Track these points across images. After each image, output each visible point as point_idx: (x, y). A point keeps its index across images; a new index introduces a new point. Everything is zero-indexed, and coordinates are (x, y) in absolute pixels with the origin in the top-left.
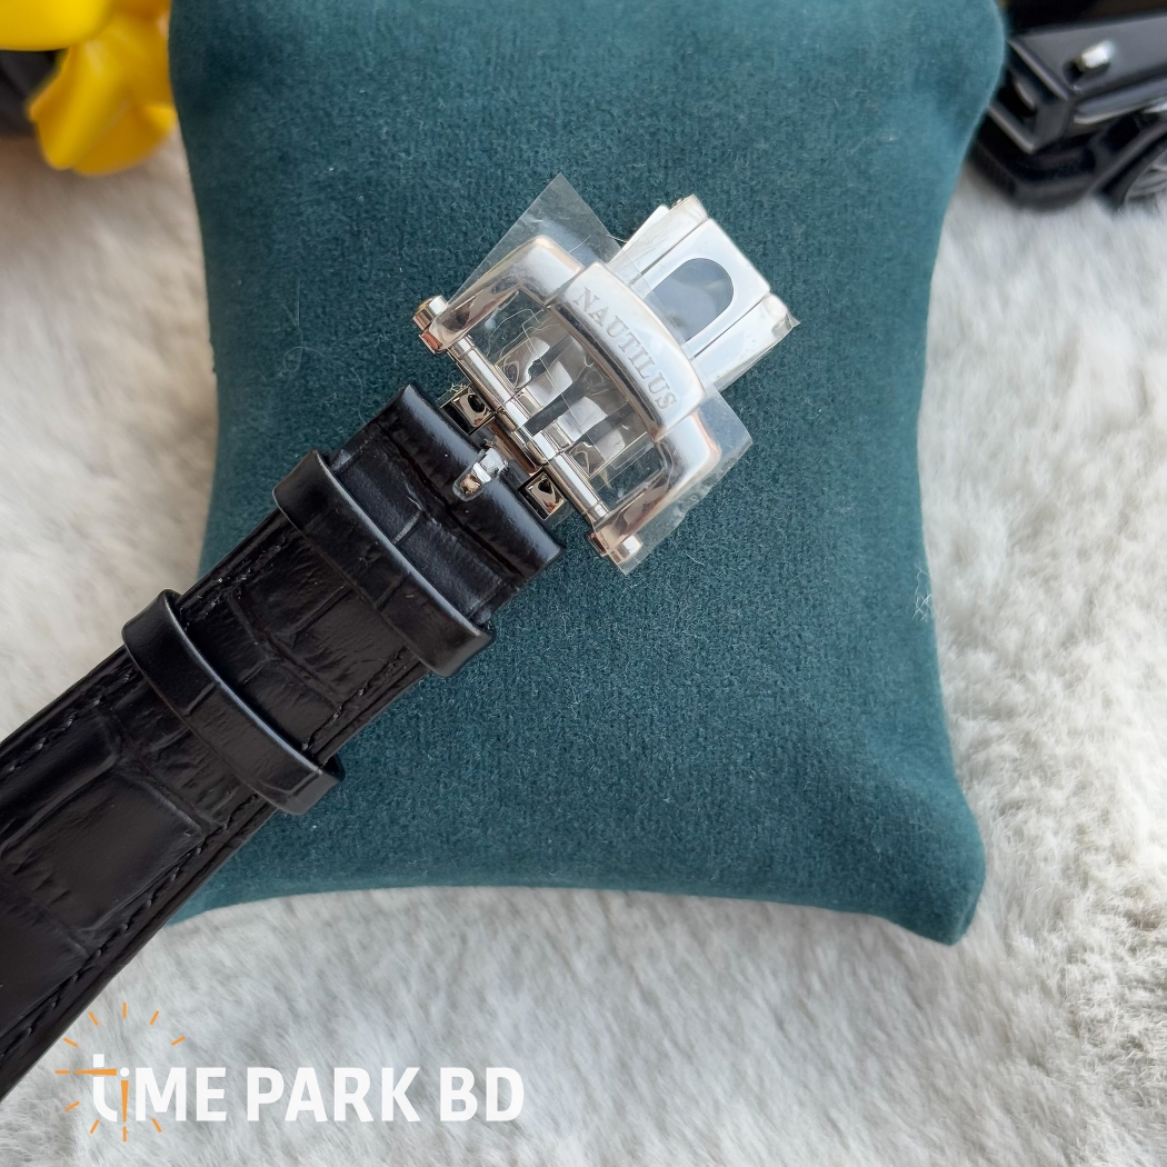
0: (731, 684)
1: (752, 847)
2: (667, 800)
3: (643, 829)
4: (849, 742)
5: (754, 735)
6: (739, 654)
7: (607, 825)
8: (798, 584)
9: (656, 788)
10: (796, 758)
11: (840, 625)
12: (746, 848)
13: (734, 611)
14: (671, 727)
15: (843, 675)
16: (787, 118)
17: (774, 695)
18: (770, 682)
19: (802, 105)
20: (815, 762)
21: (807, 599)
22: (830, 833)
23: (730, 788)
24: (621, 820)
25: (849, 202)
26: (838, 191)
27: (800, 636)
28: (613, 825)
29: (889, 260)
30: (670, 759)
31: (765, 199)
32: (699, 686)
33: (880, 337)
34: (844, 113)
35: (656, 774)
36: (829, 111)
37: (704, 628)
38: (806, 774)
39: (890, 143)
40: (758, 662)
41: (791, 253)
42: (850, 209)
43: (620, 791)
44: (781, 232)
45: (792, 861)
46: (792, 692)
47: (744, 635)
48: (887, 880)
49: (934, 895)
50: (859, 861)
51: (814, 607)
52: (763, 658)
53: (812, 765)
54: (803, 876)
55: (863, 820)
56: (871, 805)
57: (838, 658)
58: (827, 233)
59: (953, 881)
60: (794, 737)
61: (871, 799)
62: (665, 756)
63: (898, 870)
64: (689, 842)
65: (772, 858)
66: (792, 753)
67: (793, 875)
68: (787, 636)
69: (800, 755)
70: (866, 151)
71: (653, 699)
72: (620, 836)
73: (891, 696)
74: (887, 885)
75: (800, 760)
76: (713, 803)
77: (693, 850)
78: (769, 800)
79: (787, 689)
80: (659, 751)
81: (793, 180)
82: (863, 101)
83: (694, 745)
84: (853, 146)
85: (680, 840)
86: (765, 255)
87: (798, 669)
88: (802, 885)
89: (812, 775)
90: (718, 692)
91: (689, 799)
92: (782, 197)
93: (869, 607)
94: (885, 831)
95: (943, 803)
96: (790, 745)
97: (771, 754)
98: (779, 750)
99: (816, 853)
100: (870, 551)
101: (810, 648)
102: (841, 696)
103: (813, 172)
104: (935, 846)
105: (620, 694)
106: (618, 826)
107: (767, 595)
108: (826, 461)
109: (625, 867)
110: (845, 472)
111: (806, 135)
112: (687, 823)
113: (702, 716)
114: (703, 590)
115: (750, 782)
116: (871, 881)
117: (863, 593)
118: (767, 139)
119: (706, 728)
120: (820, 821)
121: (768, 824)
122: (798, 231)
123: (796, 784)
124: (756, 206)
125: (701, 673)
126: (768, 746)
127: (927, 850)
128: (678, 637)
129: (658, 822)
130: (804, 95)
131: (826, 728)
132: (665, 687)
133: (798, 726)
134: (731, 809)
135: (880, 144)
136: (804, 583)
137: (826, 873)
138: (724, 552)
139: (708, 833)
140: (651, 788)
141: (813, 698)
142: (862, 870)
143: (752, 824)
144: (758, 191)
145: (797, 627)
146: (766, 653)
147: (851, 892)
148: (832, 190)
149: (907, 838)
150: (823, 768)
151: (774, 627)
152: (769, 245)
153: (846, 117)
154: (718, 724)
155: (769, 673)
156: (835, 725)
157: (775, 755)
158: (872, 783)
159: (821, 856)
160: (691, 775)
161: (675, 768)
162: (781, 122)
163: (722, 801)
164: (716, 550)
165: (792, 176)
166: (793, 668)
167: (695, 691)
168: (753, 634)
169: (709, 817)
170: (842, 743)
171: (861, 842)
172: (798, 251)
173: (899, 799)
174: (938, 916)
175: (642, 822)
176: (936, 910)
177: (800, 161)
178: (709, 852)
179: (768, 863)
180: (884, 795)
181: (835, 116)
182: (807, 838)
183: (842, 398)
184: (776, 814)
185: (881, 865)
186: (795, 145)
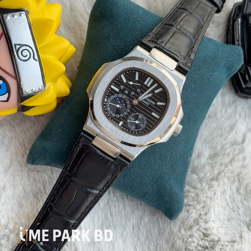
0: (152, 161)
2: (133, 177)
3: (127, 180)
4: (168, 178)
5: (153, 171)
6: (155, 156)
7: (121, 177)
8: (170, 148)
9: (132, 174)
10: (158, 178)
11: (174, 158)
12: (143, 190)
13: (157, 149)
14: (139, 164)
15: (172, 166)
16: (199, 65)
17: (159, 166)
18: (159, 163)
19: (203, 64)
20: (161, 180)
21: (171, 151)
22: (159, 193)
23: (145, 179)
25: (204, 84)
26: (203, 81)
27: (167, 157)
28: (122, 177)
29: (207, 96)
30: (137, 170)
31: (190, 78)
32: (146, 159)
33: (200, 109)
35: (133, 172)
36: (207, 66)
38: (159, 181)
39: (215, 75)
40: (158, 159)
41: (191, 89)
43: (126, 172)
44: (191, 85)
45: (150, 196)
46: (162, 166)
47: (158, 153)
48: (165, 205)
49: (172, 210)
50: (162, 200)
51: (171, 153)
52: (159, 159)
53: (160, 180)
54: (151, 199)
55: (165, 193)
56: (168, 191)
57: (172, 163)
58: (198, 88)
59: (176, 209)
61: (168, 190)
62: (136, 169)
63: (168, 204)
64: (134, 185)
65: (147, 194)
66: (158, 177)
67: (149, 198)
68: (165, 156)
70: (211, 76)
72: (122, 180)
73: (178, 173)
74: (165, 206)
75: (159, 178)
77: (134, 187)
78: (150, 183)
79: (161, 165)
80: (135, 168)
81: (196, 77)
82: (213, 67)
83: (142, 169)
84: (209, 74)
85: (132, 184)
86: (186, 88)
87: (164, 163)
89: (160, 182)
90: (149, 162)
91: (137, 178)
92: (193, 79)
93: (181, 156)
94: (168, 196)
95: (180, 195)
96: (158, 175)
97: (154, 175)
98: (156, 175)
99: (155, 195)
100: (185, 146)
101: (168, 160)
102: (170, 170)
103: (200, 76)
104: (176, 202)
106: (123, 178)
107: (164, 148)
109: (120, 185)
111: (201, 69)
112: (135, 182)
113: (145, 165)
115: (149, 179)
116: (162, 204)
117: (181, 153)
118: (194, 68)
119: (145, 167)
120: (158, 190)
121: (149, 187)
122: (193, 86)
123: (156, 182)
125: (148, 157)
126: (154, 174)
127: (174, 202)
129: (130, 180)
130: (204, 62)
131: (165, 174)
132: (141, 157)
133: (161, 172)
134: (144, 182)
135: (213, 75)
136: (171, 148)
137: (155, 200)
139: (138, 185)
140: (131, 174)
141: (165, 168)
142: (162, 201)
143: (146, 186)
144: (189, 76)
145: (167, 155)
146: (160, 158)
147: (158, 205)
148: (202, 81)
149: (172, 199)
150: (162, 181)
151: (163, 154)
152: (188, 87)
154: (147, 167)
155: (159, 161)
156: (167, 175)
157: (155, 176)
158: (169, 187)
159: (156, 196)
160: (139, 174)
161: (137, 172)
163: (142, 180)
165: (196, 76)
166: (164, 162)
167: (145, 159)
168: (159, 154)
169: (139, 182)
170: (167, 178)
171: (163, 196)
172: (192, 89)
173: (173, 192)
174: (171, 214)
175: (127, 179)
176: (171, 213)
177: (199, 74)
178: (136, 188)
179: (146, 194)
180: (170, 190)
181: (208, 68)
182: (154, 192)
183: (190, 118)
184: (151, 186)
185: (165, 202)
186: (199, 70)
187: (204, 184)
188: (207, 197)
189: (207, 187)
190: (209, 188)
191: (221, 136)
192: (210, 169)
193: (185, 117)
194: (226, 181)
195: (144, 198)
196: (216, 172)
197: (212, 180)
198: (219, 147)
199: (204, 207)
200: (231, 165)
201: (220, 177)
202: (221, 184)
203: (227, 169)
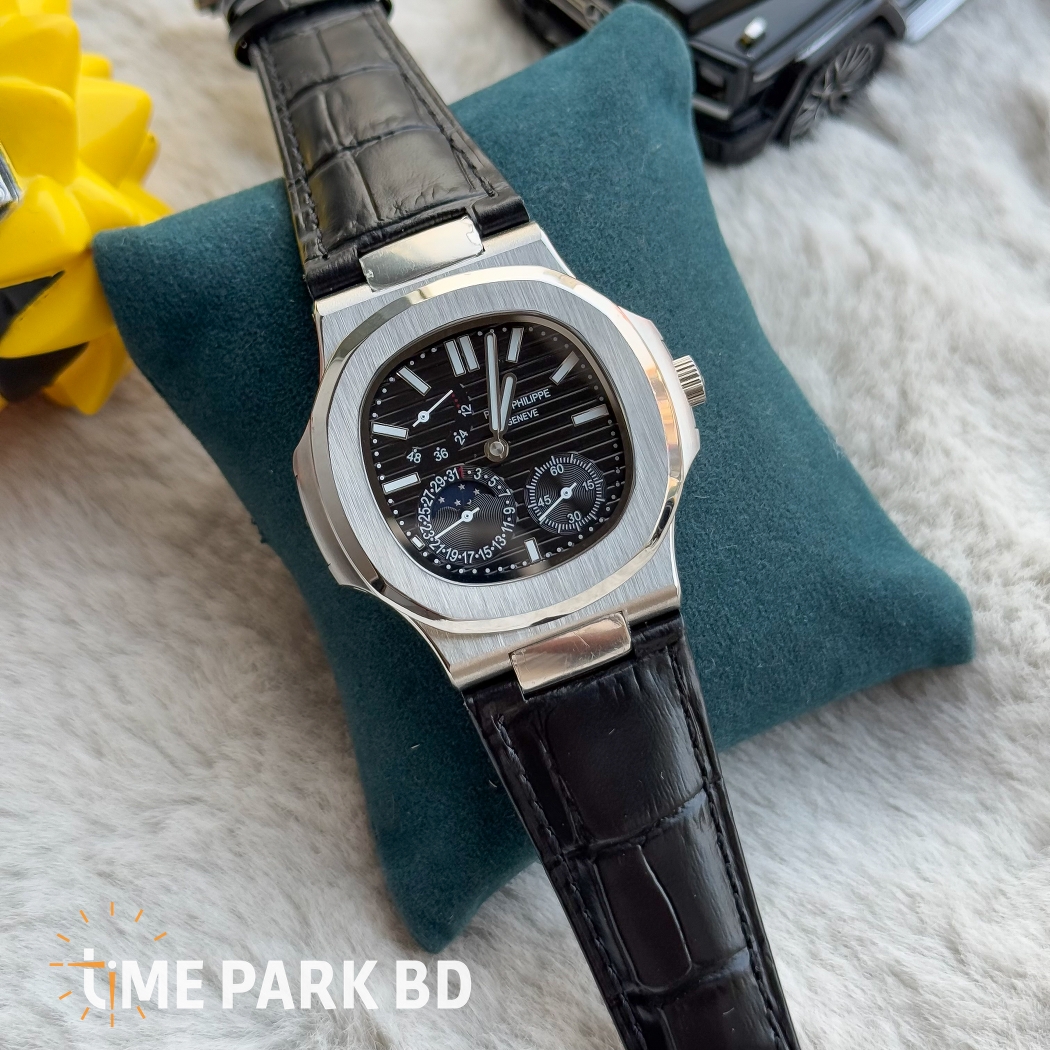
0: (764, 567)
1: (825, 666)
2: (760, 666)
3: (752, 693)
4: (851, 563)
5: (794, 592)
6: (759, 543)
7: (728, 704)
8: (769, 477)
9: (750, 662)
10: (826, 592)
11: (806, 489)
12: (822, 669)
13: (742, 517)
14: (741, 616)
15: (824, 521)
16: (592, 169)
17: (793, 559)
18: (787, 551)
19: (596, 155)
20: (839, 588)
21: (779, 484)
22: (869, 630)
23: (796, 635)
24: (736, 695)
25: (659, 205)
26: (649, 201)
27: (788, 511)
28: (732, 702)
29: (699, 229)
30: (750, 637)
31: (610, 232)
32: (745, 579)
33: (721, 283)
34: (623, 147)
35: (747, 653)
36: (614, 150)
37: (730, 539)
38: (837, 599)
39: (659, 150)
40: (773, 542)
41: (646, 259)
42: (662, 209)
43: (728, 677)
44: (633, 248)
45: (854, 662)
46: (802, 550)
47: (756, 530)
48: (918, 640)
49: (950, 634)
50: (895, 638)
51: (787, 487)
52: (775, 538)
53: (838, 591)
54: (863, 668)
55: (886, 610)
56: (886, 597)
57: (816, 511)
58: (659, 233)
59: (957, 618)
60: (819, 579)
61: (883, 593)
62: (747, 637)
63: (922, 630)
64: (784, 685)
65: (840, 667)
66: (823, 590)
67: (857, 671)
68: (781, 516)
69: (828, 589)
70: (649, 165)
71: (722, 603)
72: (739, 706)
73: (856, 519)
74: (919, 644)
75: (829, 593)
76: (789, 652)
77: (789, 689)
78: (823, 630)
79: (798, 550)
80: (741, 636)
81: (620, 209)
82: (629, 132)
83: (761, 619)
84: (641, 165)
85: (778, 687)
86: (632, 269)
87: (798, 533)
88: (865, 674)
89: (841, 597)
90: (759, 576)
91: (773, 657)
92: (620, 224)
93: (814, 467)
94: (903, 610)
95: (924, 571)
96: (819, 585)
97: (810, 598)
98: (814, 593)
99: (866, 648)
100: (796, 430)
101: (798, 515)
102: (831, 536)
103: (628, 198)
104: (934, 602)
105: (699, 612)
106: (735, 700)
107: (755, 495)
108: (741, 386)
109: (747, 726)
110: (756, 387)
111: (609, 174)
112: (779, 674)
113: (757, 598)
114: (717, 514)
115: (806, 624)
116: (907, 647)
117: (807, 460)
118: (589, 191)
119: (763, 604)
120: (859, 625)
121: (828, 645)
122: (642, 242)
123: (834, 609)
124: (608, 239)
125: (743, 569)
126: (806, 594)
127: (933, 607)
128: (717, 554)
129: (759, 683)
130: (593, 148)
131: (834, 562)
132: (725, 591)
133: (817, 570)
134: (802, 648)
135: (653, 154)
136: (772, 474)
137: (877, 658)
138: (716, 481)
139: (795, 673)
140: (746, 663)
141: (816, 547)
142: (899, 643)
143: (819, 651)
144: (604, 228)
145: (783, 506)
146: (774, 534)
147: (897, 661)
148: (645, 202)
149: (917, 606)
150: (846, 590)
151: (771, 514)
152: (632, 262)
153: (625, 149)
154: (770, 597)
155: (783, 546)
156: (838, 557)
157: (813, 598)
158: (879, 582)
159: (870, 648)
160: (768, 640)
161: (756, 641)
162: (590, 175)
163: (794, 647)
164: (711, 483)
165: (618, 207)
166: (795, 534)
167: (744, 583)
168: (761, 526)
169: (791, 662)
170: (848, 566)
171: (891, 625)
172: (649, 256)
173: (899, 583)
174: (958, 646)
175: (750, 690)
176: (955, 643)
177: (616, 194)
178: (800, 686)
179: (839, 671)
180: (890, 586)
181: (618, 151)
182: (856, 641)
183: (726, 338)
184: (831, 637)
185: (910, 633)
186: (608, 184)
187: (895, 456)
188: (936, 483)
189: (908, 455)
190: (917, 452)
191: (806, 291)
192: (869, 402)
193: (714, 350)
194: (939, 391)
195: (845, 685)
196: (891, 393)
197: (901, 424)
198: (831, 327)
199: (959, 516)
200: (912, 339)
201: (914, 397)
202: (937, 411)
203: (911, 357)
